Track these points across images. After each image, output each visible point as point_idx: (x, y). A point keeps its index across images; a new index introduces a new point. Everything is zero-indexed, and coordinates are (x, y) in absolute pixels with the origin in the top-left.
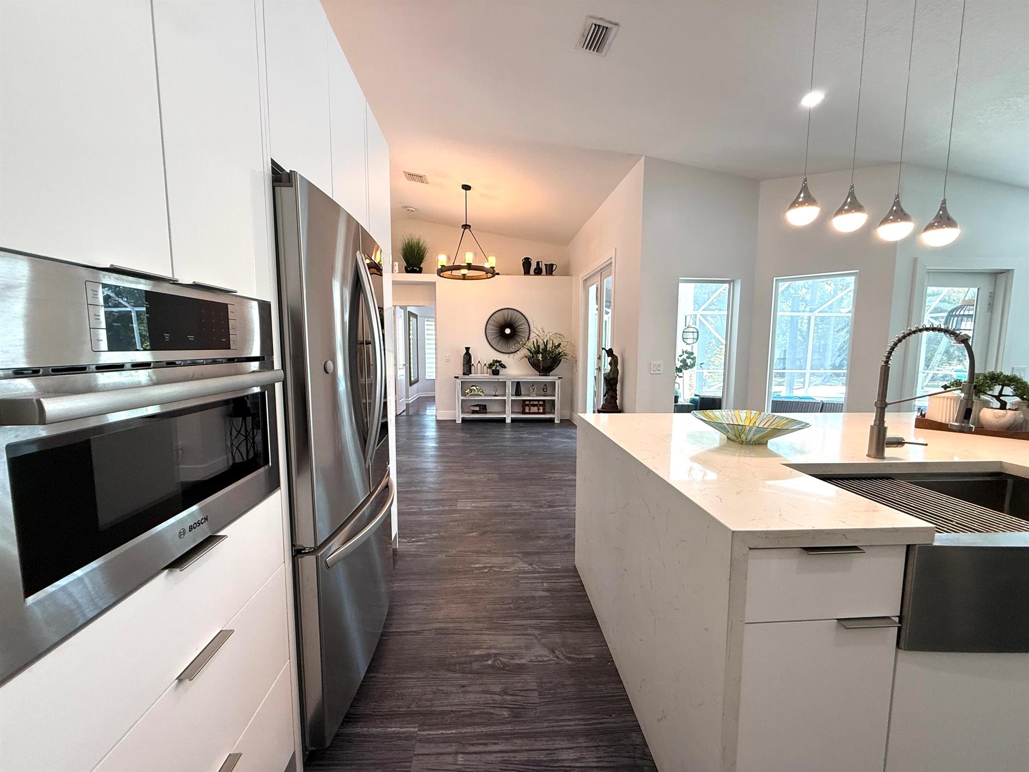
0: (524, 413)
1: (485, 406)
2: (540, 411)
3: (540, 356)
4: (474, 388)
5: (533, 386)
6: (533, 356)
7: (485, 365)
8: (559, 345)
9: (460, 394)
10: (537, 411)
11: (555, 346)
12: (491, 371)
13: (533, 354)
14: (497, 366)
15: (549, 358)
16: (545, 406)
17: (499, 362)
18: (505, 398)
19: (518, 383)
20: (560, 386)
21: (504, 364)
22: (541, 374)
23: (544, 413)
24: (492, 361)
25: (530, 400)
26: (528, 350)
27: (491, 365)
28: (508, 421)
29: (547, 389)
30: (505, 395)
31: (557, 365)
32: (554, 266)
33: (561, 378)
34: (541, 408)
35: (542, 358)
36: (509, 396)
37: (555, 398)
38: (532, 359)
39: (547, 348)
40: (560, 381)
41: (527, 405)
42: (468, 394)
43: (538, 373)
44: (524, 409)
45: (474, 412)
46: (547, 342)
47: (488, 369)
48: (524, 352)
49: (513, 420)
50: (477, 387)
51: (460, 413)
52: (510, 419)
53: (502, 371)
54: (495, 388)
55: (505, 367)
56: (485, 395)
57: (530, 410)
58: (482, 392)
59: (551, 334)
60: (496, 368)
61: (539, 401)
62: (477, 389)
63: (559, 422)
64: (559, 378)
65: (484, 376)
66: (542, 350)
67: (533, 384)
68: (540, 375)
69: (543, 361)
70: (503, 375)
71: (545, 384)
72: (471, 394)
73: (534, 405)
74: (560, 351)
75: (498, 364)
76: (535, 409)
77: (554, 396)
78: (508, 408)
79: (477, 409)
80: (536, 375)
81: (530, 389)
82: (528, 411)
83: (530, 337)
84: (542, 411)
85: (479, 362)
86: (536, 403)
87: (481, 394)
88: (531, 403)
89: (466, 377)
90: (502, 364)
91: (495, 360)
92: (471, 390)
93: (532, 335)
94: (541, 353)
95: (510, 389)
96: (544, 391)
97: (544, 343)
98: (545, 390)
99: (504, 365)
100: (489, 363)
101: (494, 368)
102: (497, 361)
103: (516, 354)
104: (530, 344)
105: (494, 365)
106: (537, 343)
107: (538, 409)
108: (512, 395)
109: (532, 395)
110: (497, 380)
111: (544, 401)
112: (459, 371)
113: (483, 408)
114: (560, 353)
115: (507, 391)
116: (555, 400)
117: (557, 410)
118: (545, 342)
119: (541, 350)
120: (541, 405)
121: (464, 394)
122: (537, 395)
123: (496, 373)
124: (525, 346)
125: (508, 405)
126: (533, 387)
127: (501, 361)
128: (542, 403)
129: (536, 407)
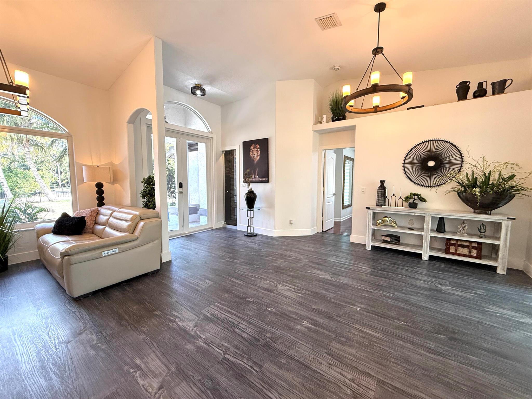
0: (447, 252)
1: (399, 237)
2: (472, 254)
3: (478, 189)
4: (387, 219)
5: (464, 223)
6: (465, 191)
7: (401, 197)
8: (512, 177)
9: (371, 224)
10: (468, 254)
11: (504, 179)
12: (408, 204)
13: (465, 188)
14: (415, 199)
15: (491, 192)
16: (481, 250)
17: (417, 195)
18: (423, 233)
19: (441, 220)
20: (509, 229)
21: (423, 197)
22: (476, 211)
23: (479, 257)
24: (409, 195)
25: (457, 240)
26: (459, 183)
27: (407, 199)
28: (425, 257)
29: (485, 229)
30: (422, 229)
31: (505, 201)
32: (508, 83)
33: (514, 219)
34: (475, 251)
35: (480, 192)
36: (427, 232)
37: (501, 243)
38: (464, 194)
39: (489, 181)
40: (510, 222)
41: (453, 245)
42: (379, 224)
43: (473, 210)
44: (449, 249)
45: (385, 242)
46: (490, 173)
47: (404, 202)
48: (453, 185)
49: (431, 258)
50: (390, 219)
51: (371, 241)
52: (428, 256)
53: (421, 205)
54: (411, 222)
55: (424, 201)
56: (400, 227)
57: (456, 250)
58: (396, 223)
59: (497, 164)
60: (413, 201)
61: (471, 242)
62: (389, 220)
63: (504, 272)
64: (508, 218)
65: (397, 209)
66: (481, 183)
67: (463, 222)
68: (474, 213)
69: (482, 196)
70: (423, 209)
71: (483, 225)
72: (383, 224)
73: (463, 247)
74: (514, 185)
75: (416, 197)
76: (465, 251)
77: (498, 239)
78: (426, 244)
79: (389, 239)
80: (468, 212)
81: (459, 227)
82: (453, 252)
83: (463, 169)
84: (475, 255)
85: (394, 195)
86: (468, 244)
87: (394, 225)
88: (459, 243)
89: (379, 208)
90: (421, 197)
91: (413, 193)
92: (383, 221)
93: (465, 166)
94: (479, 187)
95: (429, 224)
96: (480, 232)
97: (485, 175)
98: (482, 231)
99: (423, 199)
100: (406, 196)
101: (411, 201)
102: (415, 195)
103: (440, 188)
104: (462, 177)
105: (411, 198)
106: (473, 174)
107: (470, 252)
108: (432, 230)
109: (461, 234)
110: (413, 214)
111: (479, 243)
112: (373, 202)
113: (396, 239)
114: (514, 187)
115: (425, 227)
116: (499, 245)
117: (502, 259)
118: (487, 172)
119: (478, 184)
120: (474, 248)
121: (375, 224)
122: (469, 235)
123: (413, 206)
124: (454, 179)
125: (426, 241)
126: (463, 226)
127: (420, 195)
128: (476, 246)
129: (467, 249)
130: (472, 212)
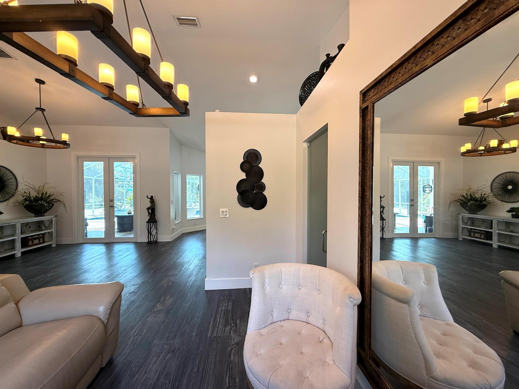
0: (28, 246)
10: (38, 242)
16: (44, 238)
18: (16, 237)
20: (55, 221)
22: (36, 215)
23: (44, 242)
25: (31, 236)
26: (18, 199)
28: (19, 255)
30: (13, 235)
33: (57, 216)
34: (41, 239)
36: (19, 235)
37: (53, 230)
41: (31, 240)
43: (34, 215)
44: (29, 243)
49: (23, 253)
52: (20, 253)
61: (39, 235)
63: (55, 246)
64: (55, 216)
73: (36, 239)
76: (37, 241)
78: (19, 245)
80: (32, 217)
84: (42, 241)
86: (37, 236)
88: (33, 237)
95: (19, 230)
107: (39, 241)
110: (8, 224)
111: (43, 234)
114: (53, 199)
115: (17, 232)
117: (54, 238)
120: (41, 237)
122: (32, 231)
124: (14, 197)
125: (18, 243)
128: (42, 236)
129: (38, 239)
130: (34, 217)
